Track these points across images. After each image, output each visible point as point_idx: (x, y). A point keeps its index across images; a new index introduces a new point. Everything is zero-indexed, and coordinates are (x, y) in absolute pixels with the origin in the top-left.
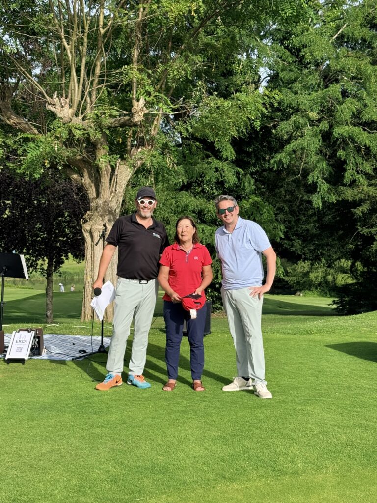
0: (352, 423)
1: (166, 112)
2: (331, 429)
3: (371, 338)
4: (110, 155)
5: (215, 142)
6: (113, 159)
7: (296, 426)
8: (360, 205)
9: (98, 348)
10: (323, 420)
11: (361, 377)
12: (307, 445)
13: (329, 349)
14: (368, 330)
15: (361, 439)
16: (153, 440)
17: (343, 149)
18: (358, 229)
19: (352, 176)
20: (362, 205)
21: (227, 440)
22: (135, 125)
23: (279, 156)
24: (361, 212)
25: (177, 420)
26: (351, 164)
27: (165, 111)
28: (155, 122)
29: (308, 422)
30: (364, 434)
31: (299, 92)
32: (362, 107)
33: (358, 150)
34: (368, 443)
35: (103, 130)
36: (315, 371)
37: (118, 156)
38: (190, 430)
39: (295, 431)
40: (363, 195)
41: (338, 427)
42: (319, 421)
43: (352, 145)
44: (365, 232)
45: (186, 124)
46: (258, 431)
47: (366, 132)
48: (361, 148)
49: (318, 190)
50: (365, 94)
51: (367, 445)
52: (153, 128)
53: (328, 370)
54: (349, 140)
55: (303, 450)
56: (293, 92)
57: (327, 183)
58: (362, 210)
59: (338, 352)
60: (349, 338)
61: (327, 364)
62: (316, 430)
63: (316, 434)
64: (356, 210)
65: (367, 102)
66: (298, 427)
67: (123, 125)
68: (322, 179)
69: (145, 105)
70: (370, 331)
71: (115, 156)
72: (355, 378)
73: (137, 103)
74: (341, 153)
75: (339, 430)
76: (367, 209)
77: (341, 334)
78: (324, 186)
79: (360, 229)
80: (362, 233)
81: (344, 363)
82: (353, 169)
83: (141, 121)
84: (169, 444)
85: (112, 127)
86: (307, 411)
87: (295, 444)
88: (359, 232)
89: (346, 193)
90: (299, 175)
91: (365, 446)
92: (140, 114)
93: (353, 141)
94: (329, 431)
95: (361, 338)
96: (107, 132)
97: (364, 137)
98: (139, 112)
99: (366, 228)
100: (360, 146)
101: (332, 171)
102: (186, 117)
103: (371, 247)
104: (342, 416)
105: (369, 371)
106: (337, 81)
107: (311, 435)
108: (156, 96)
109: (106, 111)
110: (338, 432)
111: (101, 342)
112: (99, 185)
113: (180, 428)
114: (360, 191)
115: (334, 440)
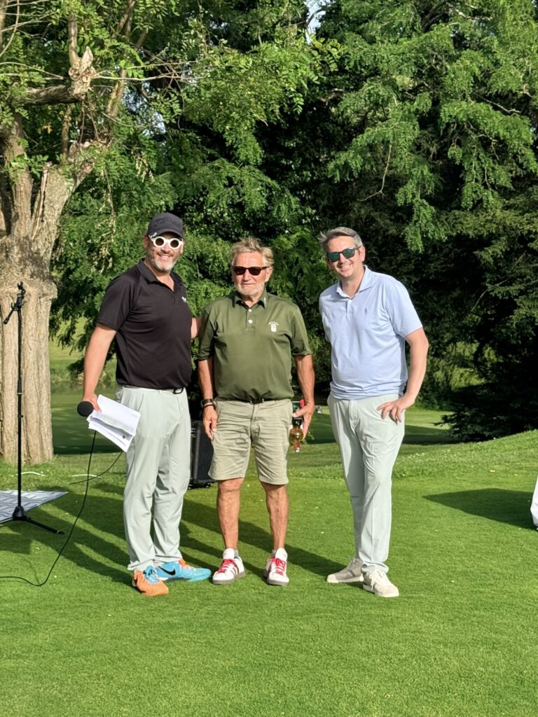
0: (470, 637)
1: (133, 76)
2: (433, 649)
3: (507, 483)
4: (30, 156)
5: (224, 132)
6: (36, 163)
7: (370, 646)
8: (489, 244)
9: (12, 512)
10: (420, 633)
11: (488, 553)
12: (390, 678)
13: (433, 505)
14: (502, 468)
15: (486, 665)
16: (112, 678)
17: (459, 143)
18: (486, 288)
19: (475, 192)
20: (492, 244)
21: (246, 674)
22: (76, 100)
23: (343, 157)
24: (492, 256)
25: (155, 640)
26: (473, 170)
27: (130, 75)
28: (113, 96)
29: (391, 638)
30: (490, 655)
31: (378, 38)
32: (491, 66)
33: (485, 143)
34: (497, 671)
35: (17, 111)
36: (408, 545)
37: (46, 158)
38: (179, 659)
39: (368, 655)
40: (495, 226)
41: (446, 645)
42: (412, 635)
43: (474, 137)
44: (499, 293)
45: (170, 98)
46: (303, 656)
47: (498, 112)
48: (491, 141)
49: (415, 218)
50: (496, 42)
51: (496, 676)
52: (109, 106)
53: (430, 542)
54: (469, 127)
55: (382, 688)
56: (366, 40)
57: (431, 204)
58: (493, 252)
59: (449, 509)
60: (469, 485)
61: (429, 533)
62: (406, 651)
63: (405, 660)
64: (482, 253)
65: (498, 57)
66: (375, 646)
67: (52, 100)
68: (421, 198)
69: (94, 63)
70: (506, 471)
71: (40, 158)
72: (478, 555)
73: (79, 59)
74: (454, 151)
75: (447, 650)
76: (501, 251)
77: (454, 477)
78: (426, 212)
79: (490, 287)
80: (493, 294)
81: (458, 530)
82: (477, 181)
83: (86, 94)
84: (142, 684)
85: (32, 104)
86: (390, 618)
87: (367, 678)
88: (487, 294)
89: (465, 222)
90: (381, 191)
91: (491, 677)
92: (84, 80)
93: (477, 129)
94: (429, 651)
95: (490, 484)
96: (24, 113)
97: (495, 122)
98: (82, 77)
99: (501, 285)
100: (488, 138)
101: (439, 184)
102: (170, 87)
103: (511, 319)
104: (453, 625)
105: (502, 543)
106: (446, 18)
107: (397, 662)
108: (113, 47)
109: (21, 75)
110: (446, 654)
111: (17, 502)
112: (11, 212)
113: (161, 654)
114: (490, 218)
115: (438, 668)
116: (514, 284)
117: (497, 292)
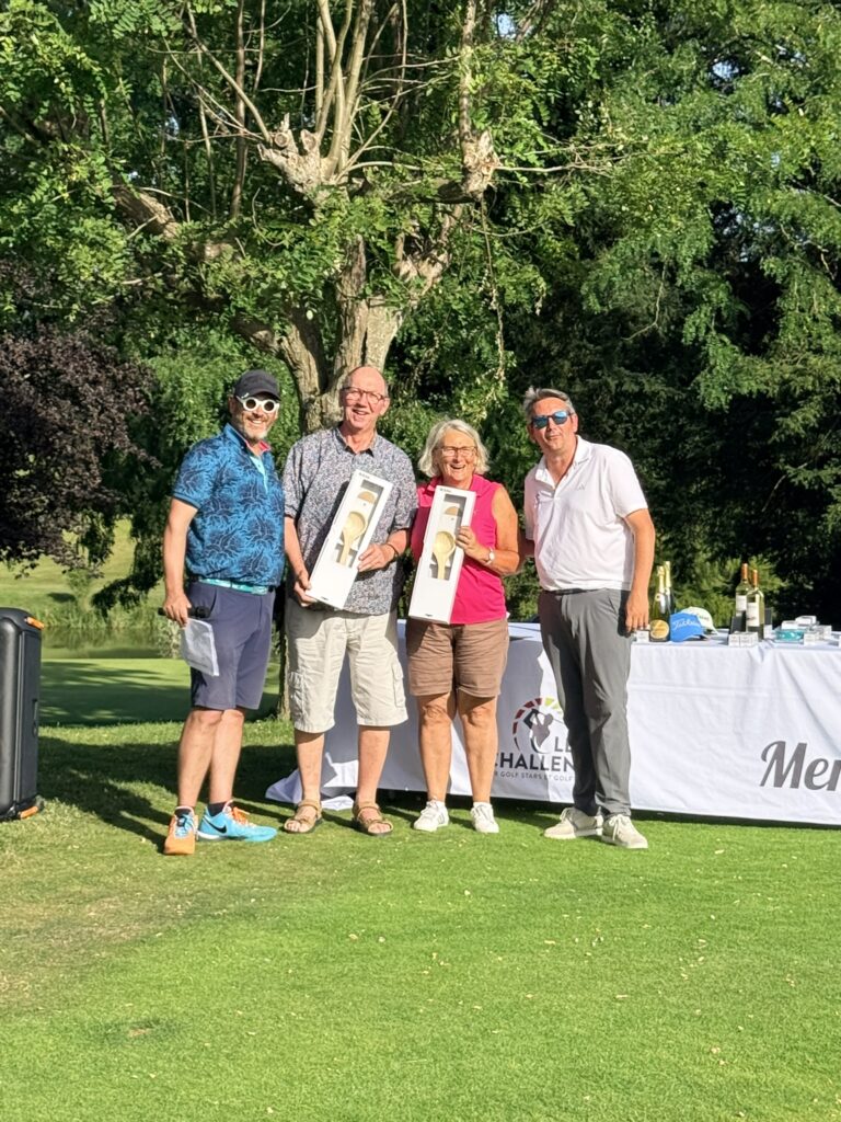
8: (796, 407)
17: (778, 254)
18: (785, 472)
24: (803, 425)
26: (795, 294)
33: (812, 253)
44: (805, 479)
48: (820, 252)
49: (712, 363)
58: (804, 419)
64: (788, 421)
79: (791, 470)
82: (802, 309)
83: (484, 191)
90: (654, 323)
92: (485, 172)
98: (480, 167)
100: (815, 247)
116: (826, 467)
117: (801, 478)
